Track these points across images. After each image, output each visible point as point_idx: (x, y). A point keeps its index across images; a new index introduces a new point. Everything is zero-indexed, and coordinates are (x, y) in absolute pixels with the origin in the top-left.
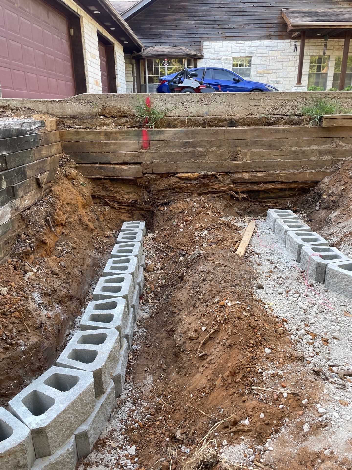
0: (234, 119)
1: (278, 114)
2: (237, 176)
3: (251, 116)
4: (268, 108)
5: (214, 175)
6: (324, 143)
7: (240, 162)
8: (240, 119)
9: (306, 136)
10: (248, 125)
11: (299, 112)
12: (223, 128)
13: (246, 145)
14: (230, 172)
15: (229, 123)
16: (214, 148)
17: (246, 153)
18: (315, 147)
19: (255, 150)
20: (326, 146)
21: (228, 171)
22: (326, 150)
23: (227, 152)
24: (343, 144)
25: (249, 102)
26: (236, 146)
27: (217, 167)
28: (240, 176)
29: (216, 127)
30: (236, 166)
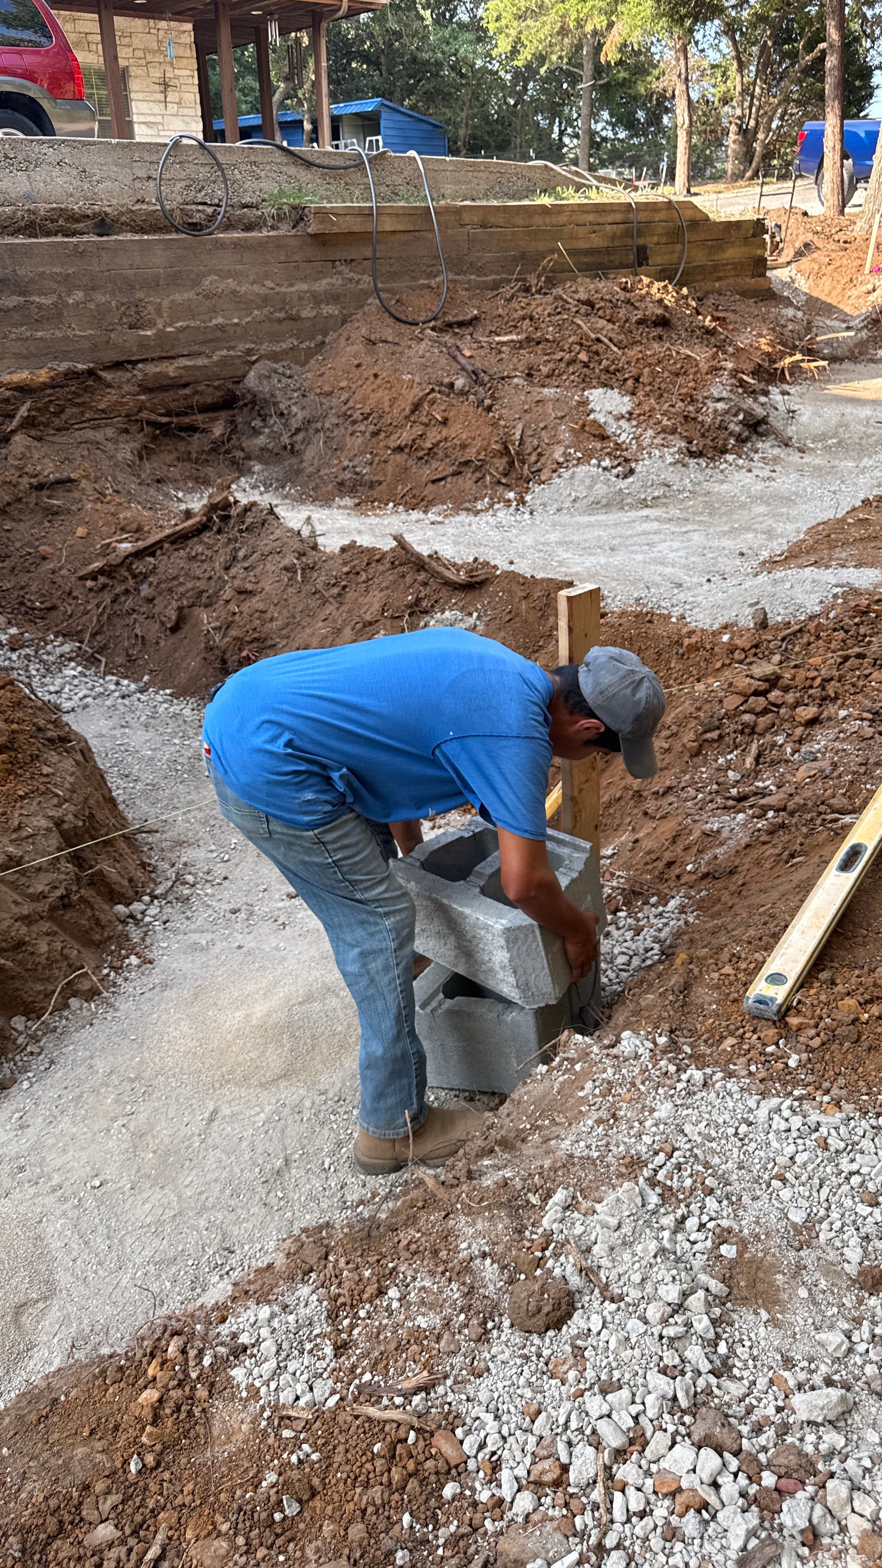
0: (106, 214)
1: (205, 204)
2: (152, 369)
3: (145, 207)
4: (179, 185)
5: (91, 373)
6: (320, 275)
7: (149, 333)
8: (122, 214)
9: (283, 258)
10: (142, 231)
11: (247, 200)
12: (85, 238)
13: (153, 284)
14: (129, 362)
15: (96, 225)
16: (79, 295)
17: (160, 304)
18: (305, 287)
19: (178, 297)
20: (324, 282)
21: (124, 358)
22: (326, 292)
23: (114, 304)
24: (357, 277)
25: (131, 169)
26: (132, 287)
27: (95, 348)
28: (158, 370)
29: (67, 236)
30: (143, 343)
